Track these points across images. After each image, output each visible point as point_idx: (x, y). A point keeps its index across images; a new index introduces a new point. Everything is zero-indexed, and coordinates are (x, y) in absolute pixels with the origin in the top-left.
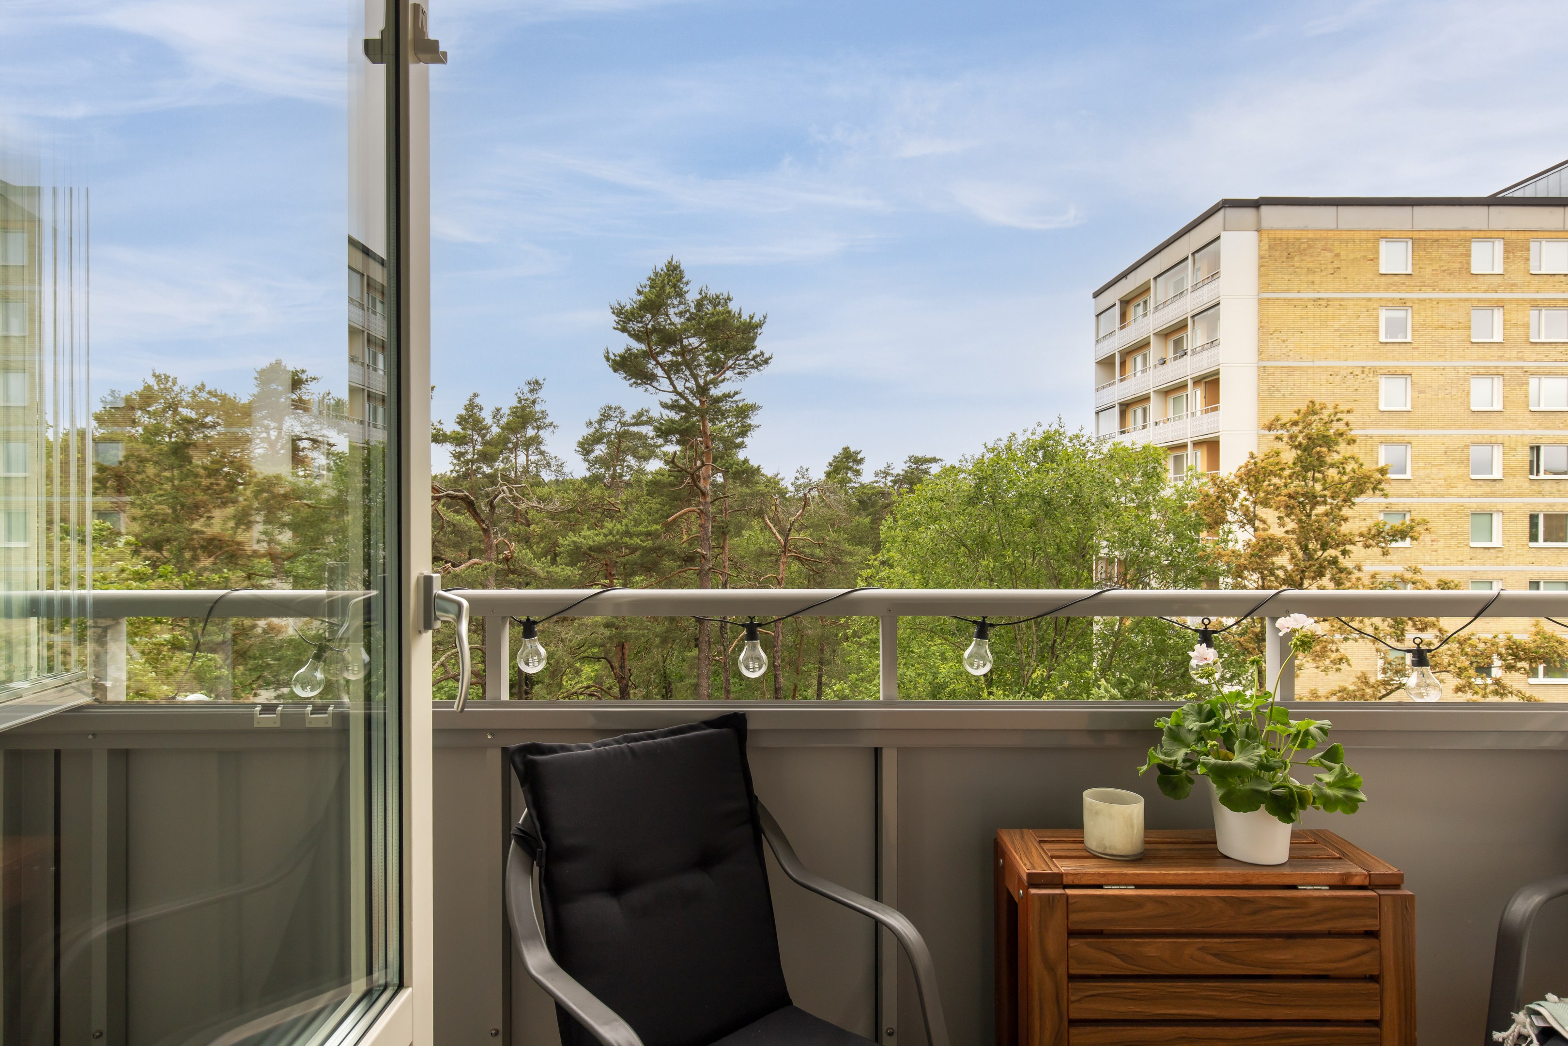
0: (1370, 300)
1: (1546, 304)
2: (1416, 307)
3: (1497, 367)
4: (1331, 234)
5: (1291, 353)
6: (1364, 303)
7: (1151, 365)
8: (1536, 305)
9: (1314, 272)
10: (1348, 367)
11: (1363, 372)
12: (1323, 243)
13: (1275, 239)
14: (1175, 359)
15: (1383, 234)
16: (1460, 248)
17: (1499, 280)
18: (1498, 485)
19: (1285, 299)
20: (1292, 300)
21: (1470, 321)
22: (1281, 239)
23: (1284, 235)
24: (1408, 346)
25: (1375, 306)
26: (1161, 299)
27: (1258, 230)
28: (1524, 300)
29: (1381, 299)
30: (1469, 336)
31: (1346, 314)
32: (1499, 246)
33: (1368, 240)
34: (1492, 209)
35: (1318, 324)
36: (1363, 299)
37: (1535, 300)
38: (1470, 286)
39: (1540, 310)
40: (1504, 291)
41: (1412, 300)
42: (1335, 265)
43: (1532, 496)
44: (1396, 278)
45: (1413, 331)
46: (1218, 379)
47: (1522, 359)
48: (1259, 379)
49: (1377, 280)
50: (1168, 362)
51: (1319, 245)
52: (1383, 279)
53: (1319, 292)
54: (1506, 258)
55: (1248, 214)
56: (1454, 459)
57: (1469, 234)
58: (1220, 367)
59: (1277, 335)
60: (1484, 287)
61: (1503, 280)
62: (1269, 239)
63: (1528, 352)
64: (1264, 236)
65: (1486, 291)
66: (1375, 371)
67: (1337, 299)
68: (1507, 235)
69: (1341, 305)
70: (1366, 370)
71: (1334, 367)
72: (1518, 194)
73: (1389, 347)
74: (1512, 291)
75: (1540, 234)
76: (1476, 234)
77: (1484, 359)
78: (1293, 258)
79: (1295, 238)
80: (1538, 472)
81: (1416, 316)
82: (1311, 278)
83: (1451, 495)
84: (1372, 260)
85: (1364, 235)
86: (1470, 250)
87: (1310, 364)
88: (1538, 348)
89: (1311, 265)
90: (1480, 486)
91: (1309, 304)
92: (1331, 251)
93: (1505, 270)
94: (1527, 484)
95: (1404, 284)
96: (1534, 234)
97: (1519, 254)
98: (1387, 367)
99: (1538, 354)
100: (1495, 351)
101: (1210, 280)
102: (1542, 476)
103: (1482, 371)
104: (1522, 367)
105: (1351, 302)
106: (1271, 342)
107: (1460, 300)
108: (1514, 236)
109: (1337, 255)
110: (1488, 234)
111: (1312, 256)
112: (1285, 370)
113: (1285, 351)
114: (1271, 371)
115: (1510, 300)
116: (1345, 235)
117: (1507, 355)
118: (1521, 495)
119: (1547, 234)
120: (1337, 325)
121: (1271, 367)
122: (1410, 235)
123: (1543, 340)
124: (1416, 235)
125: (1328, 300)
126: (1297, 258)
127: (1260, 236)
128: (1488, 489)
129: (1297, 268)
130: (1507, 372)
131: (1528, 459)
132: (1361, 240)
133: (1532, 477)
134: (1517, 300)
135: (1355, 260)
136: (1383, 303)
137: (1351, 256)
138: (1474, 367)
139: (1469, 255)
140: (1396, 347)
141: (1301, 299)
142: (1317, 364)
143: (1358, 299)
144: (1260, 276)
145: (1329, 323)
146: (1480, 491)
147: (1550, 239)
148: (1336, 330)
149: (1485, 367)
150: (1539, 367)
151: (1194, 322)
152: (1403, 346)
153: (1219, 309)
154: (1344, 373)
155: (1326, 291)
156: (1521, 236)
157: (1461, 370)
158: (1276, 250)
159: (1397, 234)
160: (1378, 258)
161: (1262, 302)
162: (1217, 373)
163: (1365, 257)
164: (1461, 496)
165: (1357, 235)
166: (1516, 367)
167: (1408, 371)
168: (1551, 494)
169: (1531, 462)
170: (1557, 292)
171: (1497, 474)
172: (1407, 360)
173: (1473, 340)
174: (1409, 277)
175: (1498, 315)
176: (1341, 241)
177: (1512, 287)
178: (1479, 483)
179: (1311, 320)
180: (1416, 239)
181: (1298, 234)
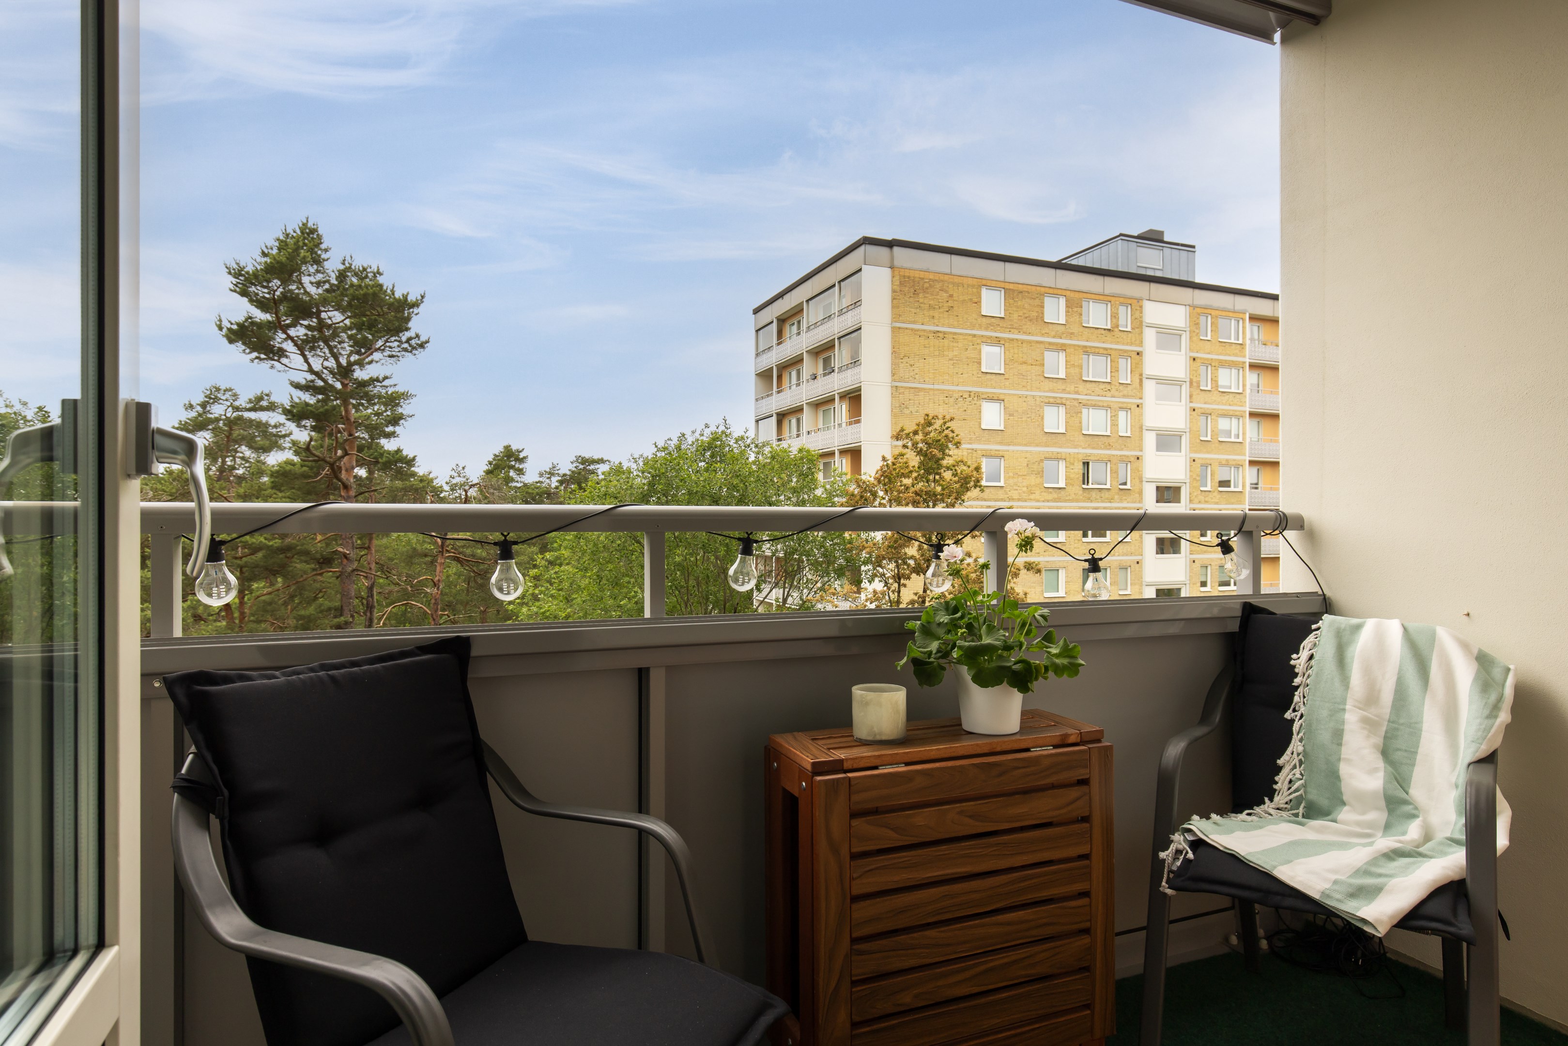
0: (974, 336)
1: (1093, 350)
2: (1007, 345)
3: (1061, 398)
4: (946, 277)
5: (917, 377)
6: (970, 338)
7: (804, 380)
8: (1086, 351)
9: (934, 308)
10: (959, 391)
11: (970, 396)
12: (941, 284)
13: (904, 277)
14: (825, 375)
15: (984, 282)
16: (1037, 300)
17: (1062, 328)
18: (1063, 492)
19: (912, 330)
20: (918, 330)
21: (1043, 359)
22: (909, 277)
23: (912, 274)
24: (1002, 377)
25: (979, 341)
26: (813, 320)
27: (892, 267)
28: (1079, 346)
29: (982, 336)
30: (1043, 372)
31: (957, 347)
32: (1062, 301)
33: (973, 286)
34: (1058, 271)
35: (937, 353)
36: (970, 335)
37: (1085, 347)
38: (1044, 332)
39: (1089, 355)
40: (1066, 338)
41: (1004, 339)
42: (950, 304)
43: (1084, 501)
44: (993, 320)
45: (1005, 364)
46: (860, 395)
47: (1077, 393)
48: (892, 397)
49: (980, 320)
50: (818, 377)
51: (938, 286)
52: (984, 319)
53: (937, 326)
54: (1067, 312)
55: (884, 251)
56: (1033, 471)
57: (1043, 289)
58: (862, 384)
59: (906, 359)
60: (1053, 333)
61: (1065, 330)
62: (900, 275)
63: (1081, 387)
64: (896, 273)
65: (1054, 337)
66: (978, 396)
67: (951, 333)
68: (1068, 293)
69: (954, 338)
70: (972, 394)
71: (949, 391)
72: (1074, 262)
73: (989, 376)
74: (1071, 339)
75: (1089, 296)
76: (1047, 290)
77: (1052, 391)
78: (918, 294)
79: (920, 278)
80: (1088, 482)
81: (1007, 353)
82: (931, 313)
83: (1031, 499)
84: (976, 303)
85: (970, 281)
86: (1043, 303)
87: (931, 387)
88: (1088, 385)
89: (931, 302)
90: (1051, 493)
91: (931, 335)
92: (946, 292)
93: (1067, 321)
94: (1081, 492)
95: (999, 325)
96: (1085, 295)
97: (1075, 309)
98: (987, 393)
99: (1088, 390)
100: (1060, 386)
101: (853, 306)
102: (1090, 486)
103: (1052, 400)
104: (1078, 399)
105: (961, 337)
106: (901, 365)
107: (1037, 342)
108: (1072, 295)
109: (951, 296)
110: (1056, 291)
111: (932, 295)
112: (912, 391)
113: (912, 374)
114: (902, 390)
115: (1070, 345)
116: (956, 280)
117: (1068, 389)
118: (1077, 501)
119: (1093, 296)
120: (951, 354)
121: (902, 387)
122: (1003, 285)
123: (1091, 379)
124: (1007, 286)
125: (945, 333)
126: (921, 295)
127: (893, 272)
128: (1055, 496)
129: (921, 303)
130: (1068, 403)
131: (1082, 472)
132: (968, 285)
133: (1085, 486)
134: (1074, 345)
135: (964, 301)
136: (984, 340)
137: (961, 298)
138: (1047, 397)
139: (1043, 307)
140: (993, 377)
141: (924, 331)
142: (936, 387)
143: (966, 334)
144: (893, 307)
145: (946, 353)
146: (1050, 497)
147: (1095, 301)
148: (950, 360)
149: (1054, 398)
150: (1088, 400)
151: (840, 343)
152: (998, 376)
153: (861, 333)
154: (956, 395)
155: (943, 325)
156: (1077, 295)
157: (1038, 399)
158: (905, 286)
159: (994, 283)
160: (980, 302)
161: (895, 330)
162: (859, 389)
163: (971, 300)
164: (1038, 501)
165: (965, 281)
166: (1074, 399)
167: (1002, 397)
168: (1096, 500)
169: (1084, 474)
170: (1099, 342)
171: (1062, 484)
172: (1001, 388)
173: (1046, 375)
174: (1002, 320)
175: (1062, 355)
176: (953, 283)
177: (1071, 335)
178: (1050, 490)
179: (932, 349)
180: (1007, 289)
181: (922, 275)
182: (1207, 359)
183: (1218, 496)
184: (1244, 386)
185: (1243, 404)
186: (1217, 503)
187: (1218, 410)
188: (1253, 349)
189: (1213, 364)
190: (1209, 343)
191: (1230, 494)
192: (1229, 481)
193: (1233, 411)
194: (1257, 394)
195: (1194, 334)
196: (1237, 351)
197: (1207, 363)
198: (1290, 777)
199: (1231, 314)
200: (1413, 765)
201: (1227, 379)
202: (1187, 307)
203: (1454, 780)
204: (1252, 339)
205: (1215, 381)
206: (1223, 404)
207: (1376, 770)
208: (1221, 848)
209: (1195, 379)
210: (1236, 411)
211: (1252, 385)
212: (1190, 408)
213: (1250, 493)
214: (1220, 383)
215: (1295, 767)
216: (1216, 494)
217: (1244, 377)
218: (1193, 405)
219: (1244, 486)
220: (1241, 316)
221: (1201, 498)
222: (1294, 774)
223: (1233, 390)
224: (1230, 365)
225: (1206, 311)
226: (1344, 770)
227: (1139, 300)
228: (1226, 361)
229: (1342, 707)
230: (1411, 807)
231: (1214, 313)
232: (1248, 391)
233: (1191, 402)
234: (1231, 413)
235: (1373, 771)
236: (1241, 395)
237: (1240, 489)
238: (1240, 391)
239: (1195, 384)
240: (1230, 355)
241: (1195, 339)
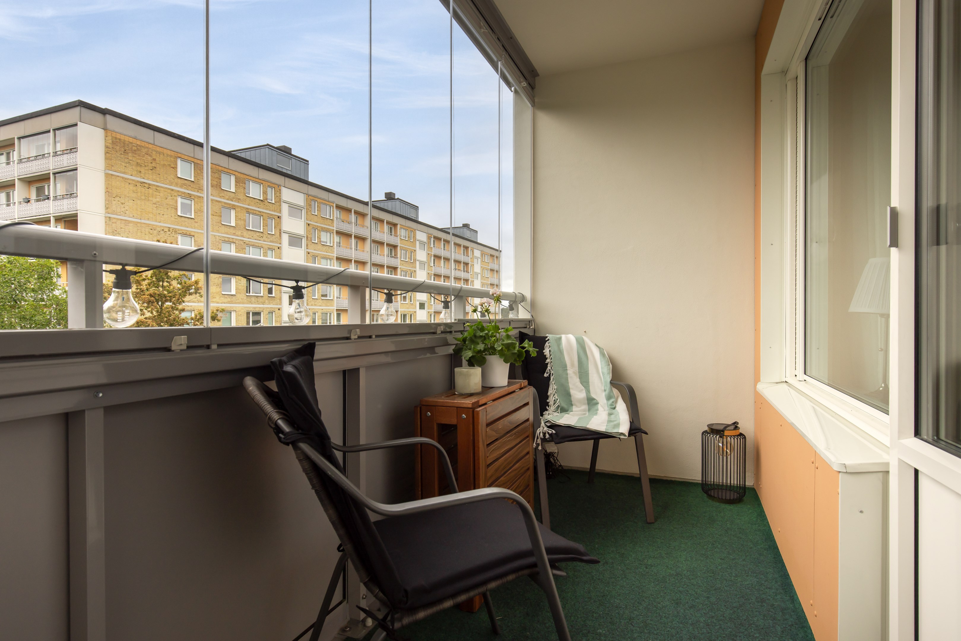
0: (172, 190)
1: (252, 212)
2: (196, 200)
3: (233, 239)
4: (150, 146)
5: (127, 212)
6: (169, 191)
7: (16, 200)
8: (248, 212)
9: (141, 166)
10: (161, 226)
11: (169, 231)
12: (146, 150)
13: (116, 138)
14: (38, 200)
15: (179, 155)
16: (217, 174)
17: (233, 195)
18: (234, 298)
19: (123, 178)
20: (128, 179)
21: (221, 213)
22: (120, 139)
23: (122, 137)
24: (192, 220)
25: (176, 194)
26: (24, 155)
27: (105, 129)
28: (243, 207)
29: (178, 191)
30: (221, 221)
31: (160, 195)
32: (233, 178)
33: (171, 156)
34: (230, 159)
35: (143, 198)
36: (169, 189)
37: (248, 209)
38: (221, 195)
39: (249, 214)
40: (235, 201)
41: (194, 195)
42: (154, 165)
43: (247, 304)
44: (186, 182)
45: (195, 212)
46: (77, 220)
47: (243, 236)
48: (106, 225)
49: (176, 180)
50: (32, 202)
51: (144, 150)
52: (179, 180)
53: (143, 178)
54: (236, 185)
55: (98, 117)
56: (215, 283)
57: (220, 168)
58: (78, 212)
59: (118, 198)
60: (227, 197)
61: (235, 196)
62: (112, 137)
63: (245, 233)
64: (109, 134)
65: (228, 200)
66: (176, 231)
67: (154, 185)
68: (237, 173)
69: (156, 189)
70: (171, 230)
71: (153, 225)
72: (243, 155)
73: (183, 219)
74: (238, 202)
75: (249, 178)
76: (223, 169)
77: (227, 233)
78: (128, 153)
79: (129, 142)
80: (250, 292)
81: (196, 205)
82: (139, 169)
83: (213, 302)
84: (173, 168)
85: (169, 153)
86: (221, 177)
87: (139, 221)
88: (249, 232)
89: (139, 161)
90: (226, 297)
91: (138, 184)
92: (151, 156)
93: (236, 191)
94: (245, 298)
95: (190, 186)
96: (247, 177)
97: (241, 185)
98: (182, 230)
99: (249, 235)
100: (232, 231)
101: (68, 151)
102: (251, 294)
103: (226, 239)
104: (243, 240)
105: (162, 189)
106: (114, 203)
107: (217, 201)
108: (239, 175)
109: (154, 160)
110: (229, 171)
111: (139, 156)
112: (123, 222)
113: (123, 210)
114: (114, 221)
115: (238, 206)
116: (158, 149)
117: (237, 233)
118: (243, 303)
119: (252, 178)
120: (154, 200)
121: (114, 218)
122: (193, 160)
123: (251, 228)
124: (196, 161)
125: (149, 184)
126: (130, 154)
127: (106, 133)
128: (229, 300)
129: (131, 160)
130: (237, 242)
131: (245, 285)
132: (168, 155)
133: (248, 294)
134: (241, 207)
135: (164, 165)
136: (180, 194)
137: (162, 163)
138: (223, 237)
139: (220, 179)
140: (187, 219)
141: (133, 180)
142: (143, 221)
143: (166, 188)
144: (106, 159)
145: (150, 199)
146: (226, 300)
147: (254, 182)
148: (154, 204)
149: (228, 238)
150: (249, 242)
151: (55, 177)
152: (190, 220)
153: (77, 173)
154: (159, 229)
155: (148, 179)
156: (242, 176)
157: (217, 237)
158: (117, 145)
159: (186, 158)
160: (177, 168)
161: (107, 176)
162: (76, 215)
163: (169, 165)
164: (218, 303)
165: (165, 151)
166: (241, 240)
167: (192, 234)
168: (255, 303)
169: (247, 287)
170: (256, 207)
171: (233, 292)
172: (192, 228)
173: (223, 223)
174: (193, 183)
175: (233, 213)
176: (156, 152)
177: (239, 200)
178: (226, 296)
179: (139, 194)
180: (196, 163)
181: (131, 140)
182: (315, 226)
183: (321, 301)
184: (333, 242)
185: (333, 252)
186: (320, 306)
187: (321, 254)
188: (338, 223)
189: (318, 229)
190: (316, 217)
191: (327, 301)
192: (327, 295)
193: (328, 255)
194: (339, 248)
195: (309, 211)
196: (330, 223)
197: (315, 228)
198: (554, 399)
199: (327, 203)
200: (589, 387)
201: (325, 237)
202: (305, 194)
203: (603, 389)
204: (337, 218)
205: (319, 238)
206: (323, 251)
207: (582, 390)
208: (563, 425)
209: (309, 236)
210: (330, 256)
211: (337, 242)
212: (307, 252)
213: (337, 301)
214: (322, 240)
215: (554, 395)
216: (320, 301)
217: (333, 238)
218: (308, 250)
219: (334, 297)
220: (332, 204)
221: (313, 303)
222: (555, 398)
223: (328, 244)
224: (327, 231)
225: (315, 199)
226: (572, 392)
227: (279, 186)
228: (325, 228)
229: (566, 368)
230: (595, 401)
231: (319, 200)
232: (335, 245)
233: (307, 249)
234: (327, 257)
235: (581, 391)
236: (332, 248)
237: (332, 298)
238: (332, 245)
239: (309, 239)
240: (326, 225)
241: (309, 213)
